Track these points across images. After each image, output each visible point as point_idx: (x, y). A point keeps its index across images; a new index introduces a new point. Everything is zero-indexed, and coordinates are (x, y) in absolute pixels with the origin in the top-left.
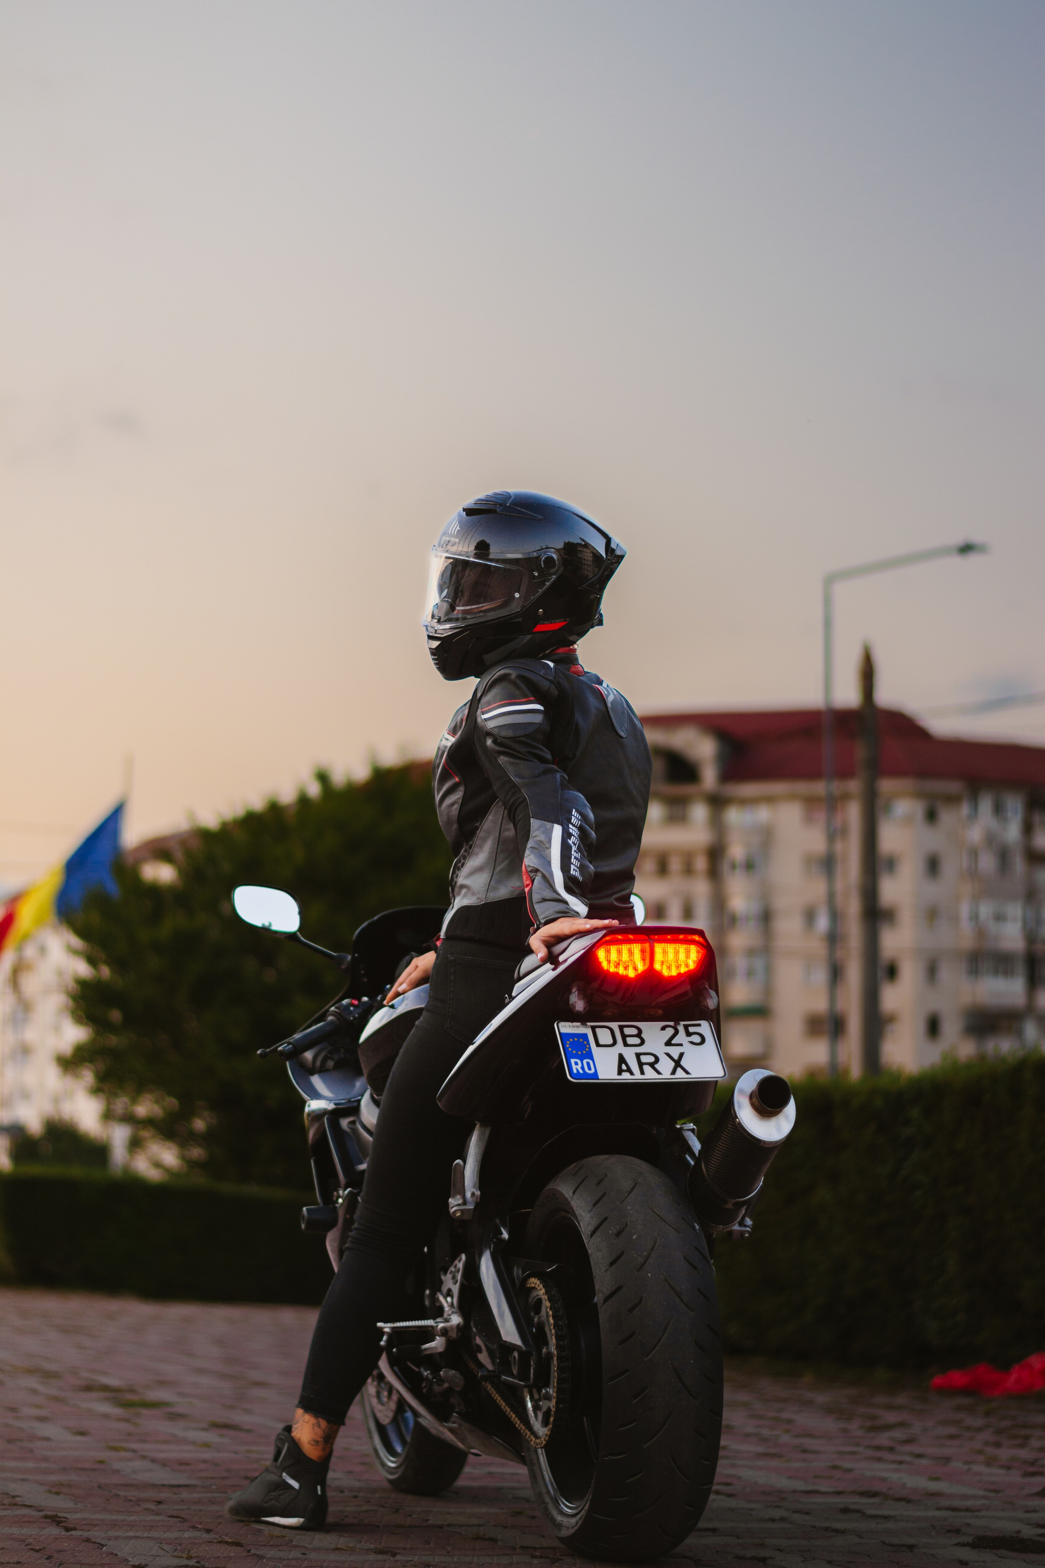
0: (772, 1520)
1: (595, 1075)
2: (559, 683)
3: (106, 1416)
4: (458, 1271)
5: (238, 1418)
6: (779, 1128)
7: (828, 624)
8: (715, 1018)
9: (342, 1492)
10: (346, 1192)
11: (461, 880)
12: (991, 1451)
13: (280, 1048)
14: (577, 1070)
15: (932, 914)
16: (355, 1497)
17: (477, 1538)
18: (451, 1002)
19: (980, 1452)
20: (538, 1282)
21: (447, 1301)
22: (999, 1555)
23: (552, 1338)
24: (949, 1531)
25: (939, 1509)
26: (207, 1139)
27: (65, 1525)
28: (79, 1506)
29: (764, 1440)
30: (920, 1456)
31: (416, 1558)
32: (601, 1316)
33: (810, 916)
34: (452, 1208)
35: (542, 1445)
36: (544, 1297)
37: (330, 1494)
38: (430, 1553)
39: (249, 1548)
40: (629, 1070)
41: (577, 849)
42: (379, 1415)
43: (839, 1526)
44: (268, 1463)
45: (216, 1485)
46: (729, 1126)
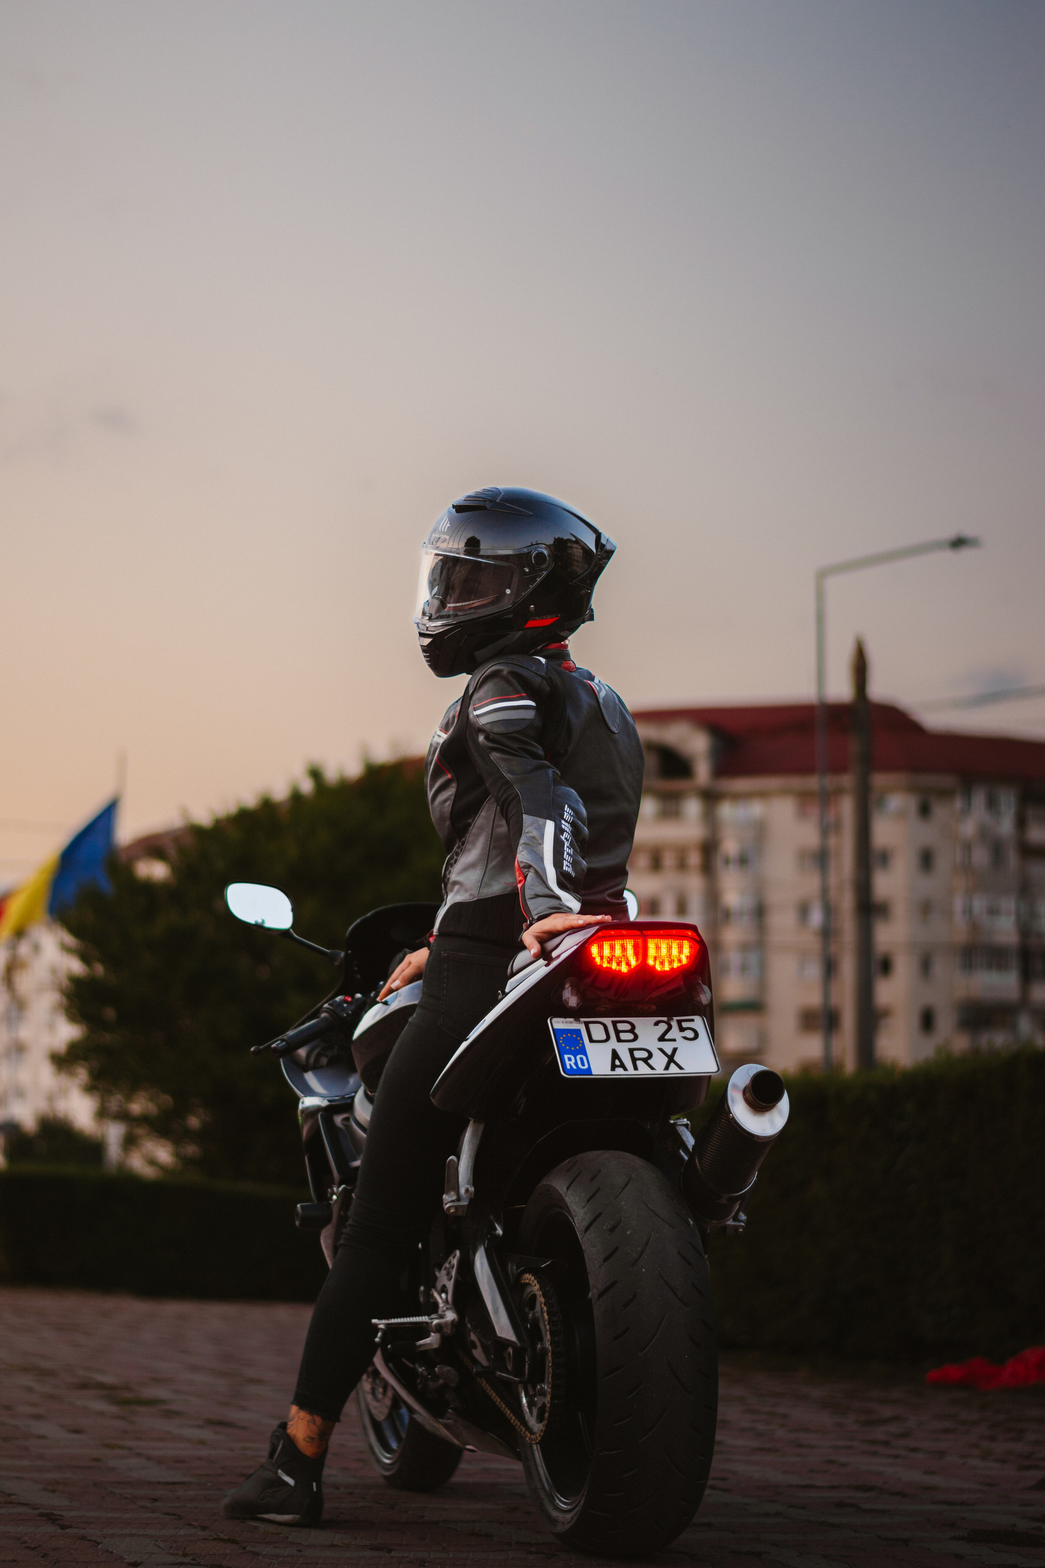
0: (767, 1515)
3: (101, 1414)
4: (453, 1267)
5: (233, 1415)
6: (772, 1123)
7: (821, 619)
8: (708, 1013)
9: (338, 1488)
10: (340, 1189)
11: (453, 877)
12: (986, 1444)
13: (274, 1045)
14: (570, 1065)
15: (926, 909)
16: (351, 1493)
17: (473, 1534)
18: (444, 998)
19: (975, 1446)
20: (533, 1278)
21: (441, 1298)
22: (994, 1549)
23: (546, 1334)
24: (944, 1525)
25: (934, 1503)
26: (199, 1137)
27: (61, 1523)
28: (75, 1504)
29: (759, 1435)
30: (914, 1450)
31: (412, 1555)
32: (595, 1312)
33: (803, 910)
34: (446, 1204)
35: (538, 1441)
36: (538, 1293)
37: (325, 1490)
38: (426, 1549)
39: (245, 1545)
40: (623, 1066)
42: (374, 1411)
43: (834, 1520)
45: (211, 1482)
46: (723, 1121)
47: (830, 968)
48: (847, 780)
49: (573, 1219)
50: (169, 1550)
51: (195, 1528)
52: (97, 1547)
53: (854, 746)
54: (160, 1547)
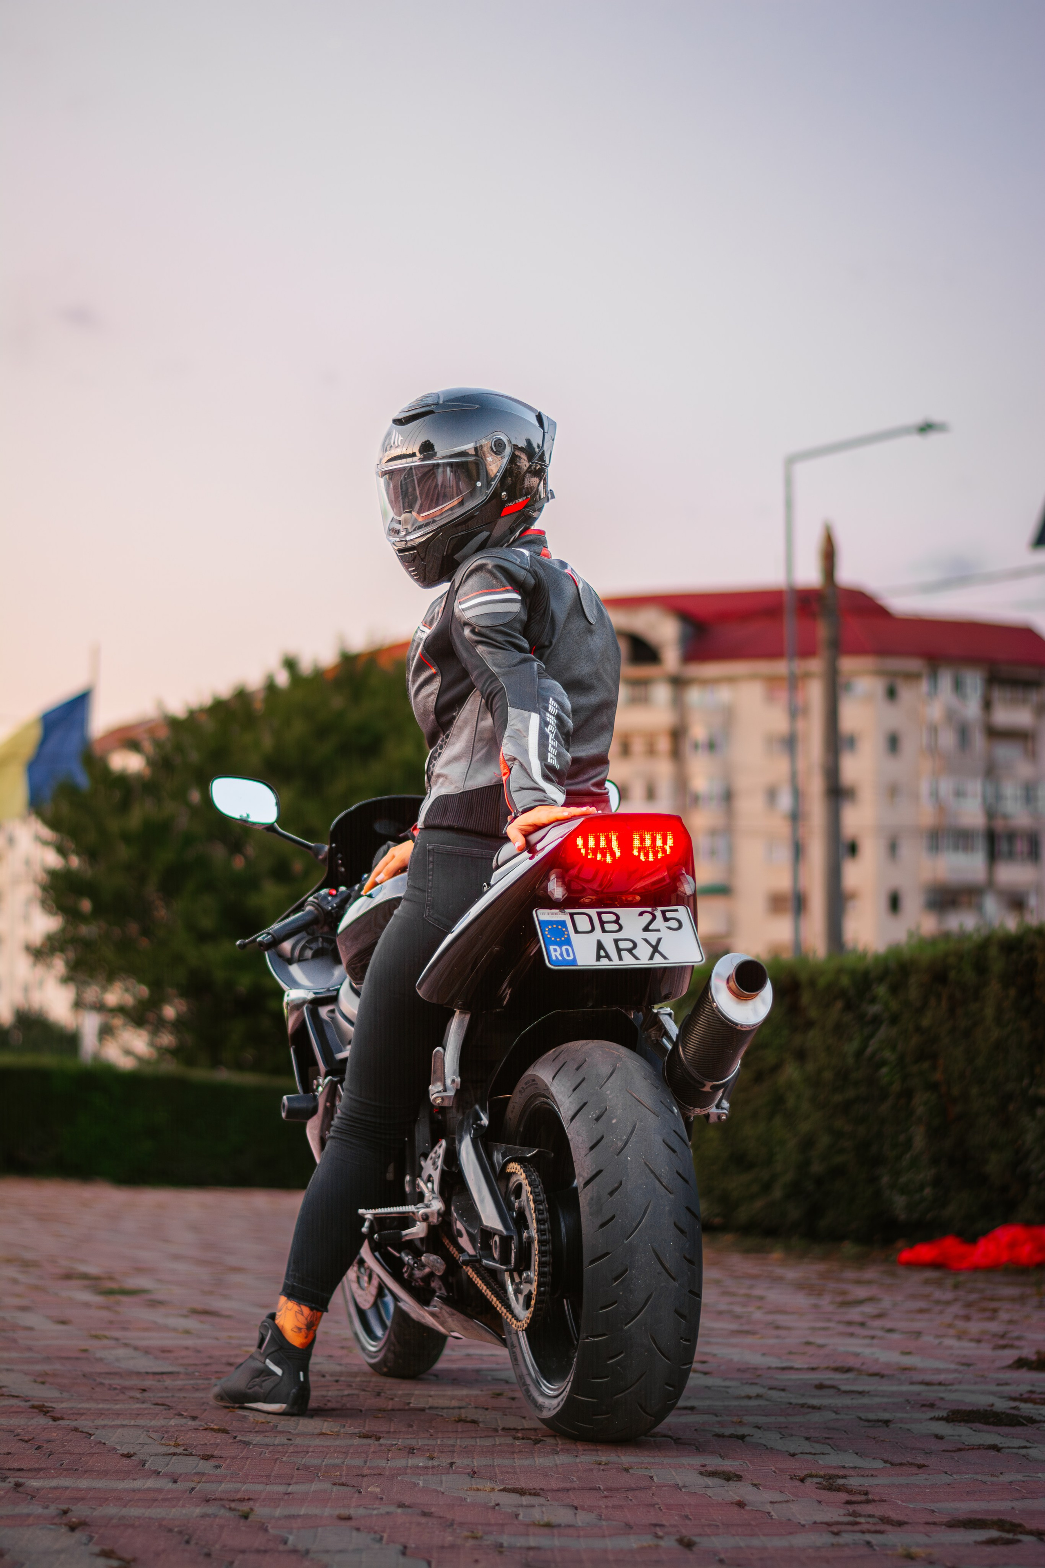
0: (749, 1397)
1: (574, 962)
2: (535, 572)
3: (87, 1305)
4: (439, 1157)
5: (216, 1304)
6: (755, 1011)
7: (789, 504)
8: (691, 902)
9: (324, 1376)
10: (326, 1080)
11: (437, 769)
12: (961, 1324)
13: (259, 939)
14: (556, 956)
15: (893, 791)
16: (337, 1381)
17: (460, 1420)
19: (950, 1326)
20: (519, 1167)
21: (427, 1187)
22: (974, 1429)
23: (533, 1223)
24: (923, 1406)
25: (912, 1383)
26: (178, 1025)
27: (52, 1415)
28: (65, 1395)
29: (737, 1317)
30: (891, 1330)
31: (400, 1442)
32: (581, 1199)
33: (772, 794)
34: (432, 1095)
35: (524, 1328)
36: (524, 1181)
37: (312, 1378)
38: (414, 1436)
39: (235, 1435)
40: (607, 956)
41: (555, 737)
42: (359, 1300)
43: (815, 1402)
44: (253, 1349)
45: (199, 1372)
46: (707, 1010)
47: (798, 851)
48: (816, 665)
49: (559, 1109)
50: (161, 1440)
51: (185, 1418)
52: (90, 1438)
53: (823, 631)
54: (153, 1439)
